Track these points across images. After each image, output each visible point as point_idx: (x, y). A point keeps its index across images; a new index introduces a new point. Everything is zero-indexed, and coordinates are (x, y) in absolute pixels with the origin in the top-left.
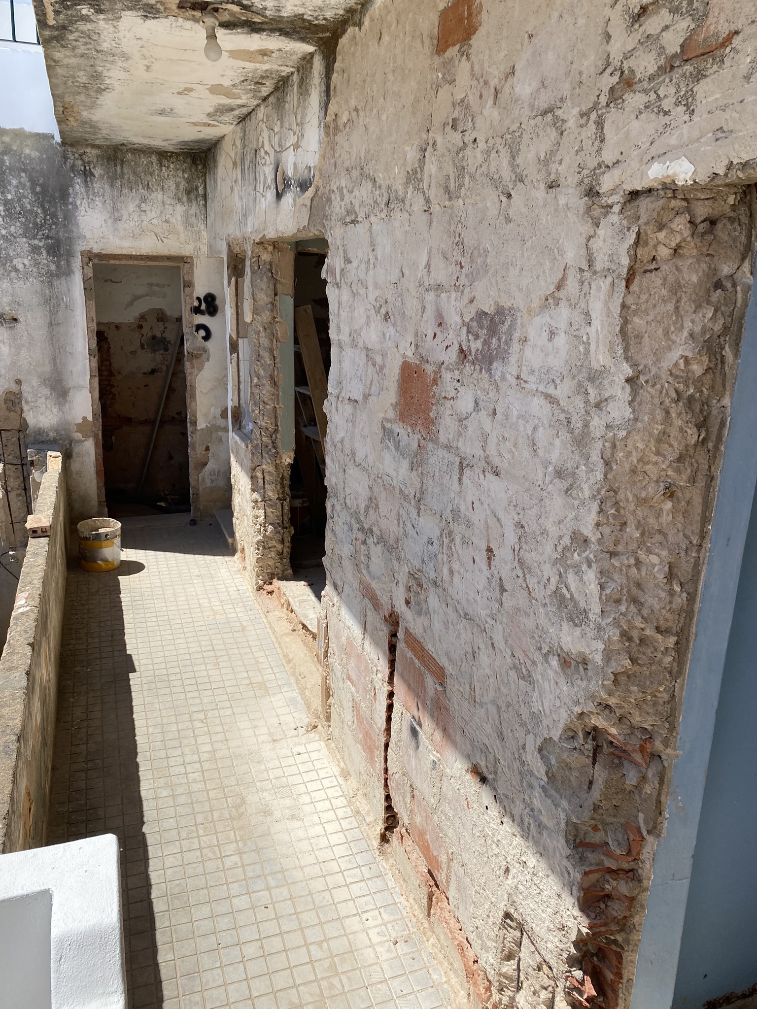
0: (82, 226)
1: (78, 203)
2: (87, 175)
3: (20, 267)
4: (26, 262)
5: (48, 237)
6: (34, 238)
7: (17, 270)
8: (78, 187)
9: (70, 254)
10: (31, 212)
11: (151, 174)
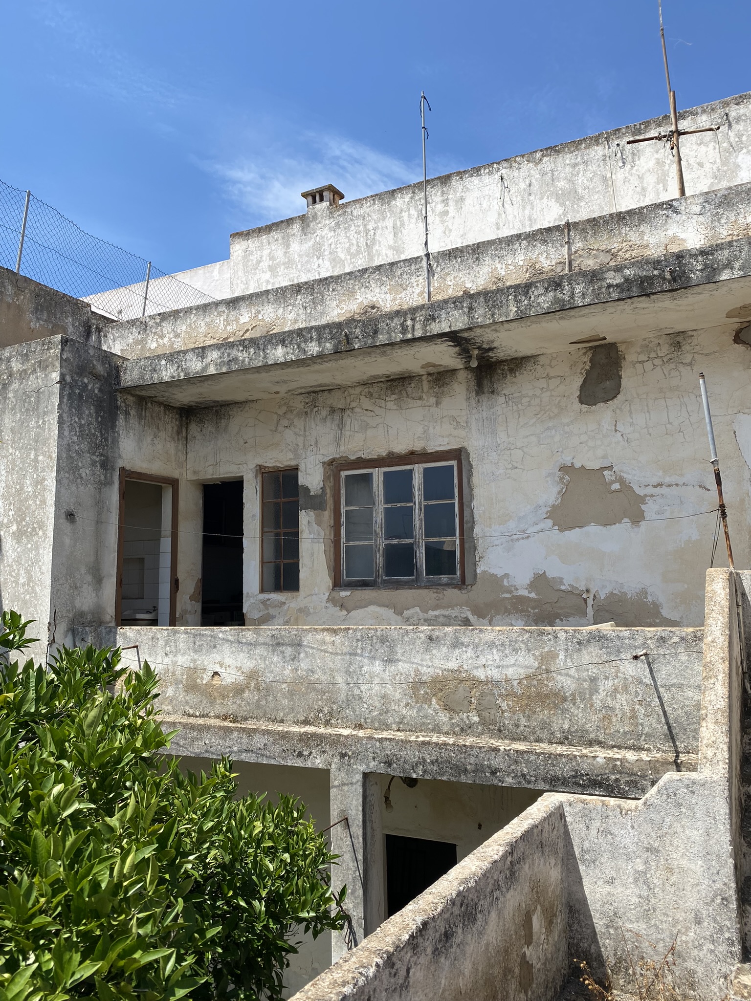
0: (121, 449)
1: (121, 432)
2: (127, 413)
3: (84, 475)
4: (87, 471)
5: (102, 455)
6: (94, 454)
7: (82, 478)
8: (121, 421)
9: (113, 469)
10: (94, 435)
11: (160, 419)
